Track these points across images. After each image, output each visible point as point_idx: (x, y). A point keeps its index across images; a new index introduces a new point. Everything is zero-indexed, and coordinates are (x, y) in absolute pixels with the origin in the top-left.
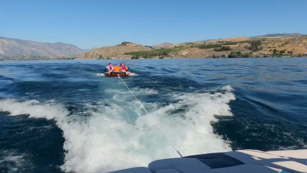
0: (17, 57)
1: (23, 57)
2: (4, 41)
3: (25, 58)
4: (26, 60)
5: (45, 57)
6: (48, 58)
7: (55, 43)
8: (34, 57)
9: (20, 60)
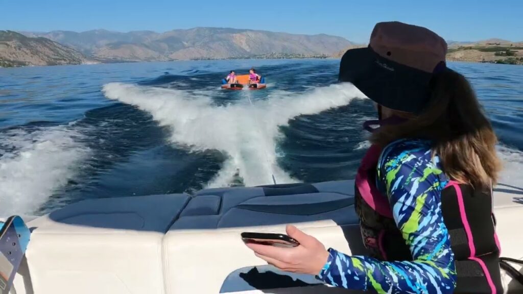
0: (264, 55)
1: (272, 55)
2: (250, 34)
3: (275, 56)
4: (275, 58)
5: (300, 55)
6: (303, 55)
7: (315, 36)
8: (286, 55)
9: (268, 58)
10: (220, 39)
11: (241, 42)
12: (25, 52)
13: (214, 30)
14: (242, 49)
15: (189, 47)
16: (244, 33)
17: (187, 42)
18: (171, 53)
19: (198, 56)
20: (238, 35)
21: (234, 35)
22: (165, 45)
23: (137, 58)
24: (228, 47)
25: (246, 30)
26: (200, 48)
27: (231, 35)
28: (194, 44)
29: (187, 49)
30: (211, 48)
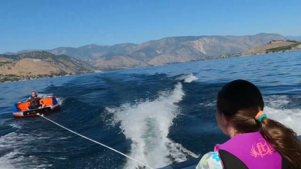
2: (205, 39)
10: (183, 46)
11: (200, 47)
12: (62, 66)
13: (179, 39)
14: (201, 53)
15: (161, 54)
16: (201, 39)
17: (159, 51)
18: (149, 61)
19: (168, 61)
20: (197, 41)
21: (194, 41)
22: (143, 54)
23: (125, 66)
24: (190, 52)
25: (201, 37)
26: (170, 55)
27: (192, 42)
28: (164, 52)
29: (160, 56)
30: (177, 54)
